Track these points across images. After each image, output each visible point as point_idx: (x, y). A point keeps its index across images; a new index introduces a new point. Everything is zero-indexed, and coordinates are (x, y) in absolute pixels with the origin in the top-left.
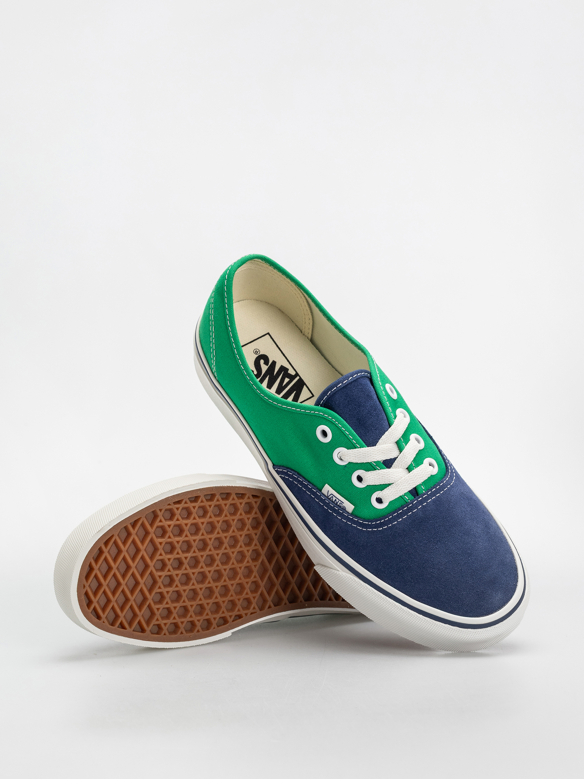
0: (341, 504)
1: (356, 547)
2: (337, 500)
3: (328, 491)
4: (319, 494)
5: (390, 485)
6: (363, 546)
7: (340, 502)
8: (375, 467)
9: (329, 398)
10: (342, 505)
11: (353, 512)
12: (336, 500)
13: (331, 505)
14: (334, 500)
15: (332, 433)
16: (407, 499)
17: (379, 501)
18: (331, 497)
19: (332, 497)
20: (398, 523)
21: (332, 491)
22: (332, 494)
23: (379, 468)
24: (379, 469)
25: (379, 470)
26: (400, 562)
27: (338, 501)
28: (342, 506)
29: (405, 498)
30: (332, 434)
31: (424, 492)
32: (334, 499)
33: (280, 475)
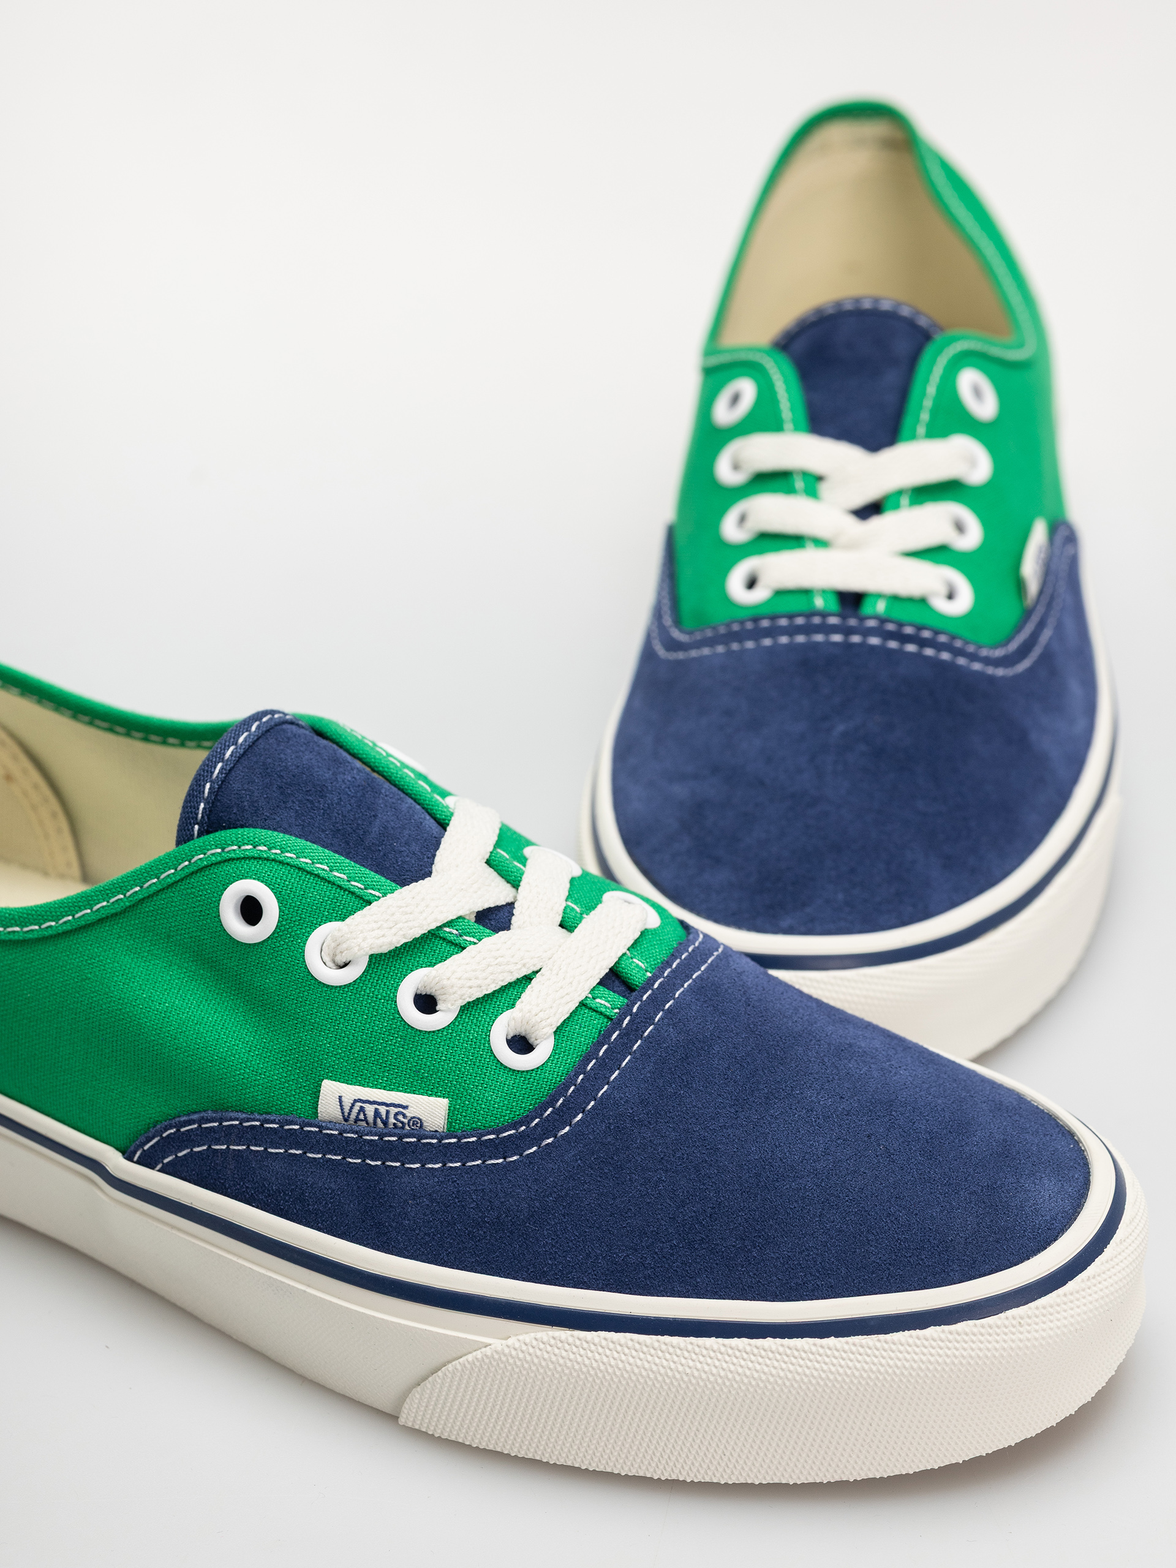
0: (400, 1117)
1: (512, 1233)
2: (383, 1110)
3: (340, 1098)
4: (312, 1129)
5: (528, 979)
6: (532, 1216)
7: (393, 1110)
8: (460, 940)
9: (213, 803)
10: (404, 1116)
11: (450, 1123)
12: (377, 1113)
13: (368, 1138)
14: (371, 1119)
15: (272, 889)
16: (606, 1007)
17: (521, 1044)
18: (358, 1114)
19: (362, 1109)
20: (614, 1086)
21: (352, 1092)
22: (355, 1101)
23: (472, 939)
24: (475, 941)
25: (475, 943)
26: (678, 1208)
27: (388, 1112)
28: (406, 1121)
29: (598, 1005)
30: (275, 893)
31: (649, 974)
32: (370, 1110)
33: (159, 1167)
